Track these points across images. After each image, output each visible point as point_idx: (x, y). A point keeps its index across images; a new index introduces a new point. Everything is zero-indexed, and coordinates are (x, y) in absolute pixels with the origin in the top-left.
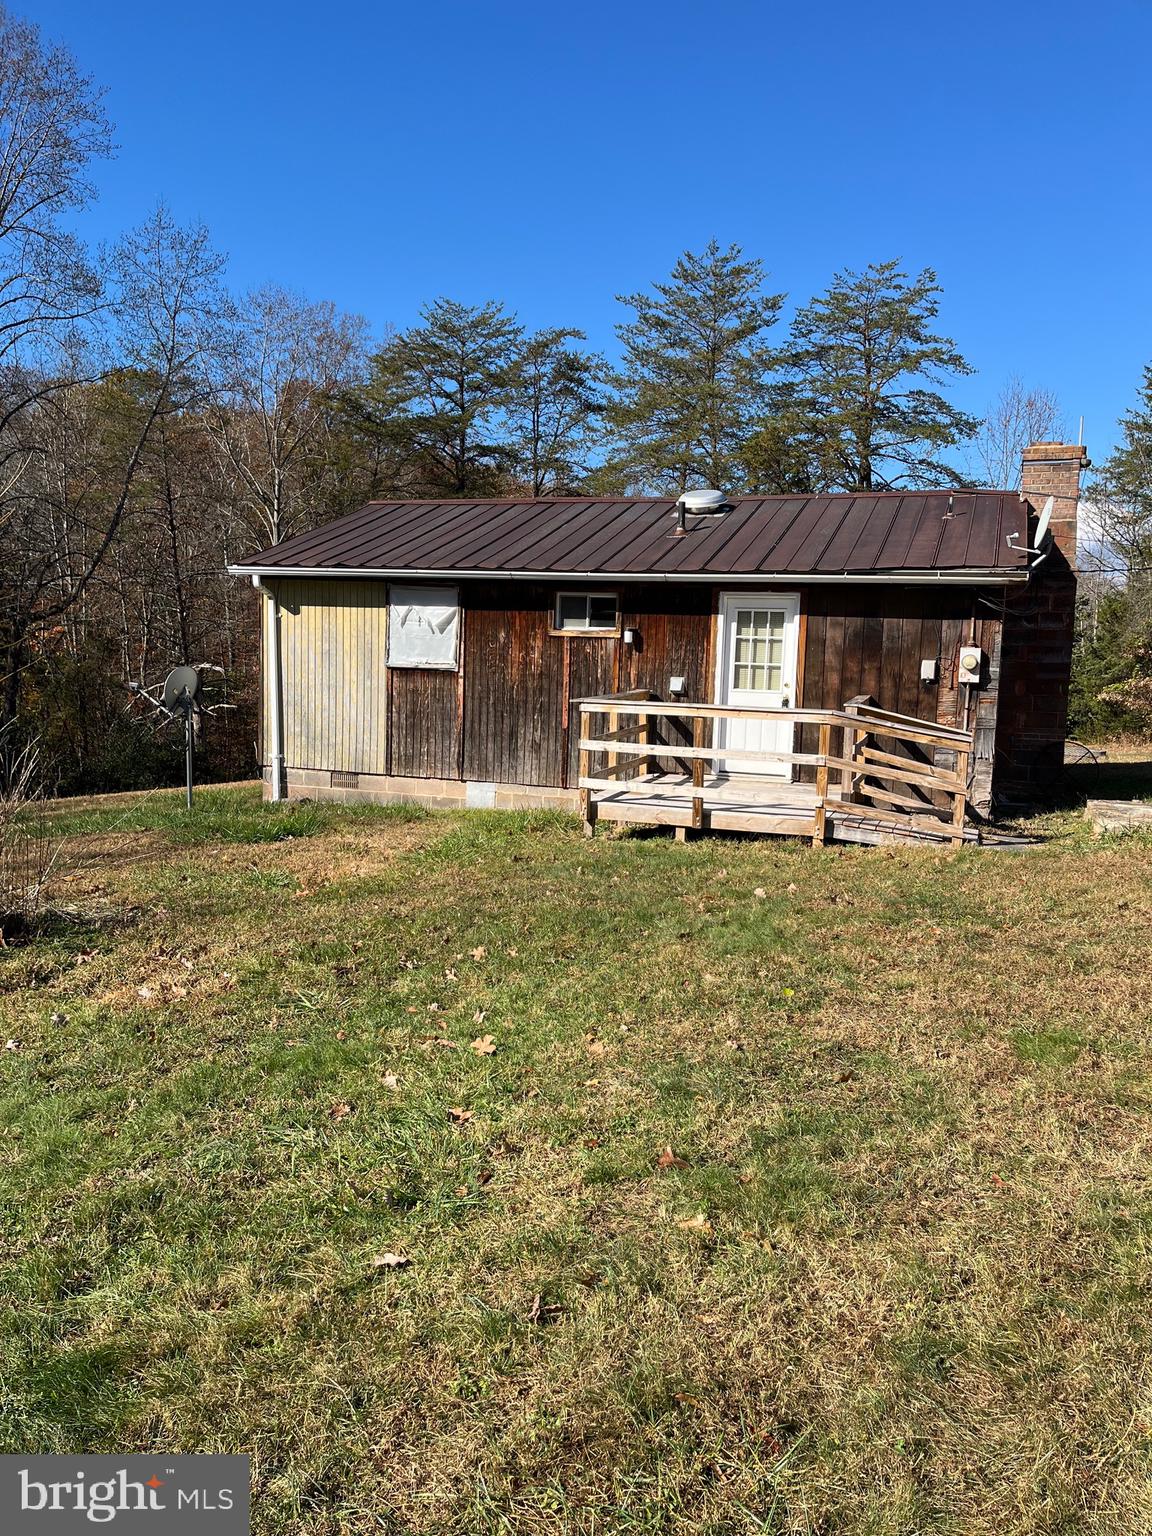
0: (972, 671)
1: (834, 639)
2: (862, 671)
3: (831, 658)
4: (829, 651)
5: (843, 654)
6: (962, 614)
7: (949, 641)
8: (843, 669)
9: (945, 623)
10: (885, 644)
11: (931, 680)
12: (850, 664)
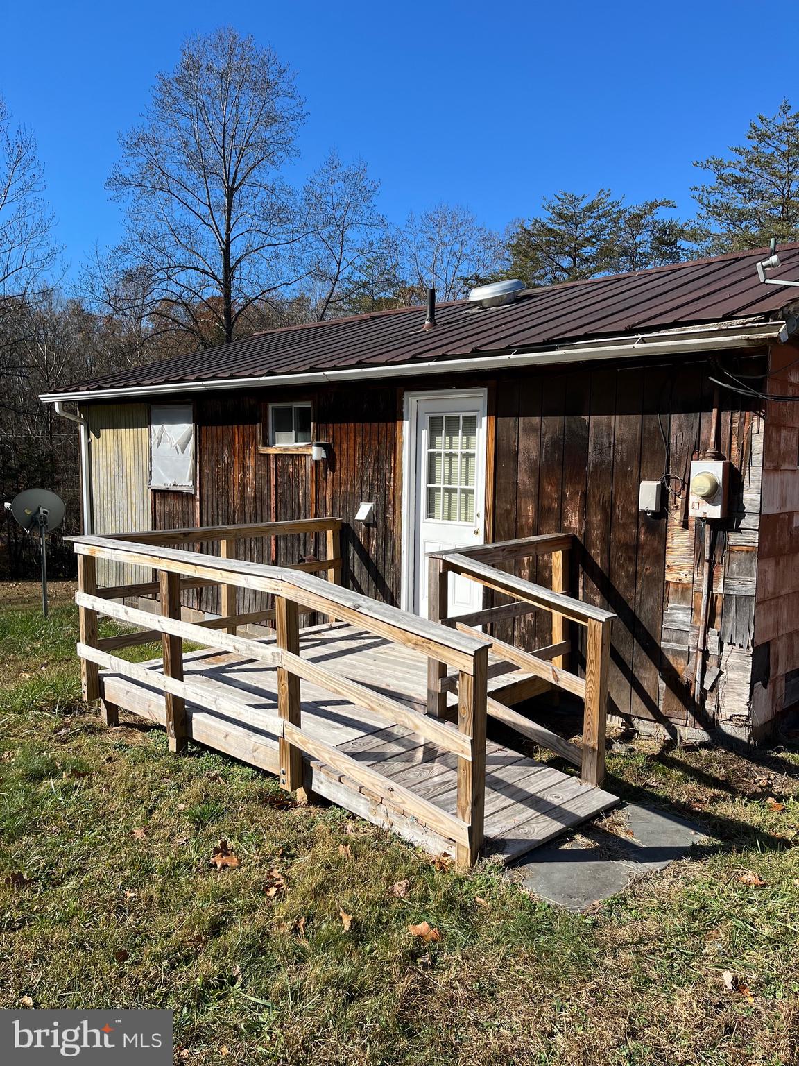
0: (709, 498)
1: (528, 451)
2: (562, 497)
3: (524, 479)
4: (523, 467)
5: (539, 472)
6: (699, 405)
7: (682, 452)
8: (539, 496)
9: (676, 419)
10: (593, 456)
11: (653, 513)
12: (548, 488)
